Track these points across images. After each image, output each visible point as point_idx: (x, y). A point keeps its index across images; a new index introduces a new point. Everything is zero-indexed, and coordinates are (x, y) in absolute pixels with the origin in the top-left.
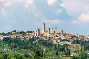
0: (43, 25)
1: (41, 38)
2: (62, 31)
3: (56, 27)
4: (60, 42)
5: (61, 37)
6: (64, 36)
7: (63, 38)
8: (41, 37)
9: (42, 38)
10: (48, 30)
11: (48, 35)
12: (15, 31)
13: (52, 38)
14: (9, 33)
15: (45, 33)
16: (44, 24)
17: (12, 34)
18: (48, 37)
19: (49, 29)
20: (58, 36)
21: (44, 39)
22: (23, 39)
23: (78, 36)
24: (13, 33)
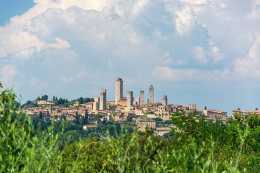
0: (117, 83)
1: (108, 118)
2: (166, 98)
3: (151, 89)
4: (157, 126)
5: (160, 115)
6: (168, 113)
7: (164, 116)
8: (109, 114)
9: (110, 116)
10: (128, 97)
11: (127, 110)
12: (45, 98)
13: (137, 117)
14: (29, 102)
15: (121, 103)
16: (120, 79)
17: (36, 105)
18: (126, 115)
19: (132, 92)
20: (152, 113)
21: (117, 119)
22: (59, 119)
23: (205, 112)
24: (39, 103)
